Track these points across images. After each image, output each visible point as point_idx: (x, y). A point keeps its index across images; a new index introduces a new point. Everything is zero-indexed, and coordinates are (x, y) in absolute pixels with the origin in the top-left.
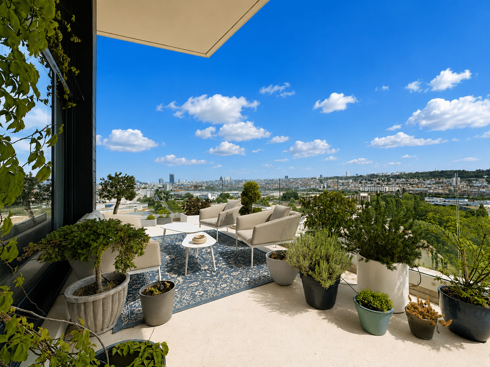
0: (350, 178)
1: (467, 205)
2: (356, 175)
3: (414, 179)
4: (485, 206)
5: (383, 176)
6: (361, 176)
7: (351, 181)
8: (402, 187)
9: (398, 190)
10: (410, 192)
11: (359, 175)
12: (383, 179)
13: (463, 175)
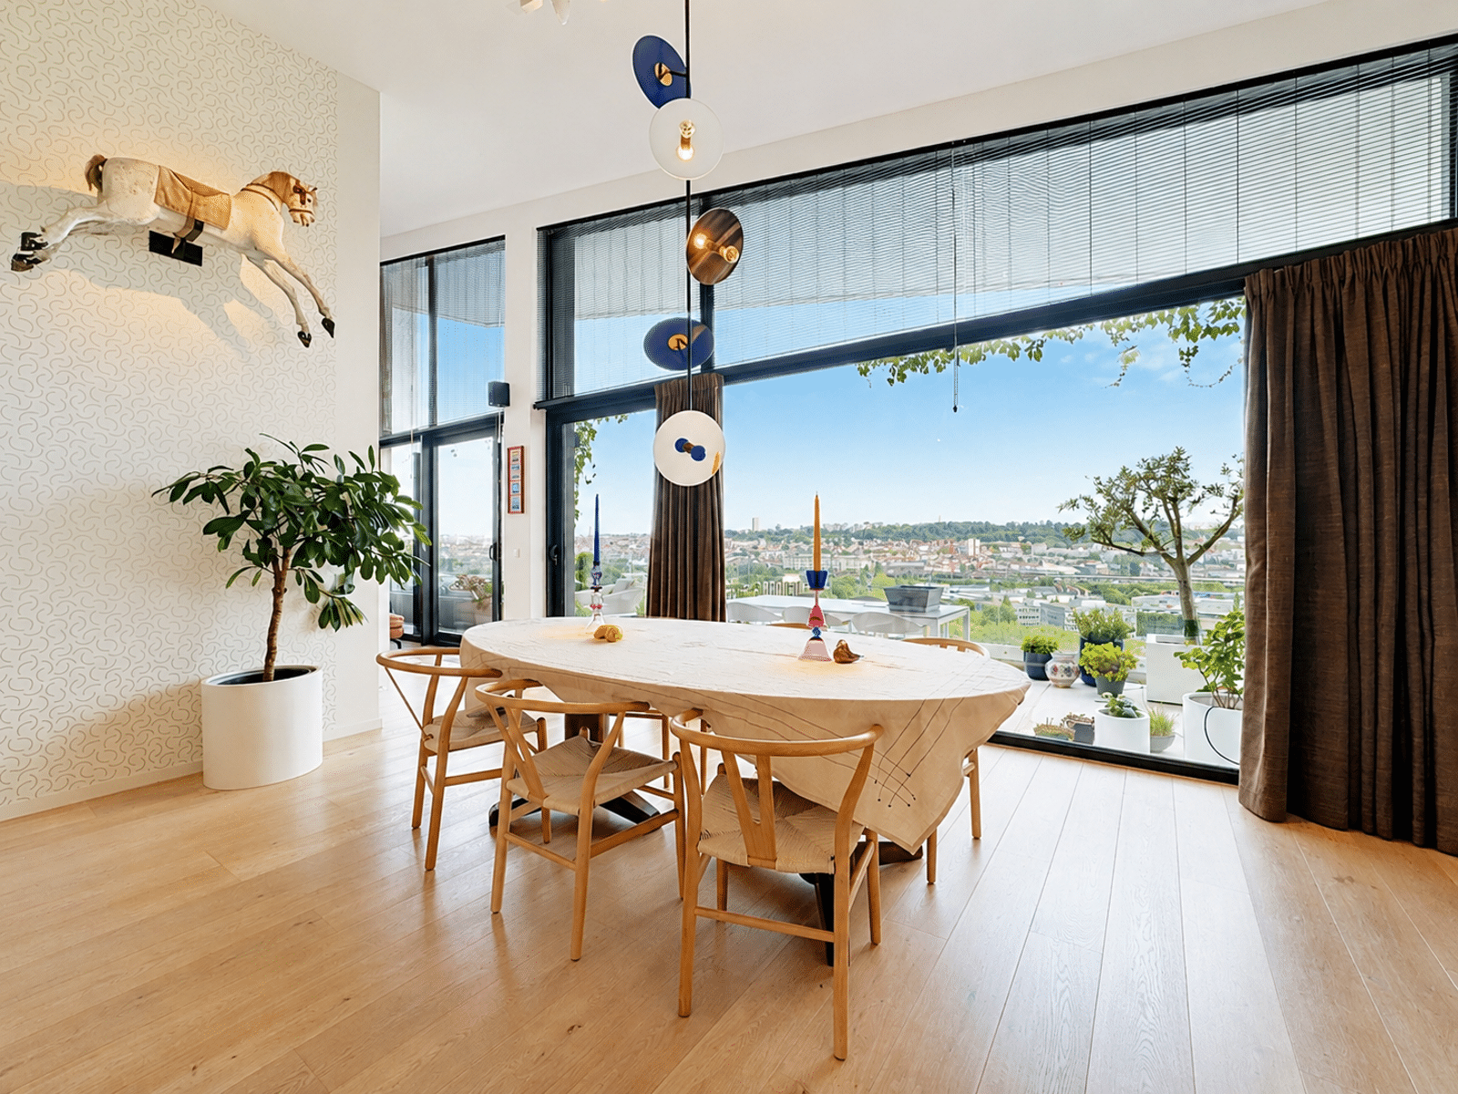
0: (761, 535)
1: (987, 599)
2: (775, 530)
3: (899, 540)
4: (1011, 599)
5: (834, 532)
6: (786, 531)
7: (763, 542)
8: (875, 560)
9: (866, 568)
10: (891, 572)
11: (782, 528)
12: (836, 540)
13: (984, 532)
